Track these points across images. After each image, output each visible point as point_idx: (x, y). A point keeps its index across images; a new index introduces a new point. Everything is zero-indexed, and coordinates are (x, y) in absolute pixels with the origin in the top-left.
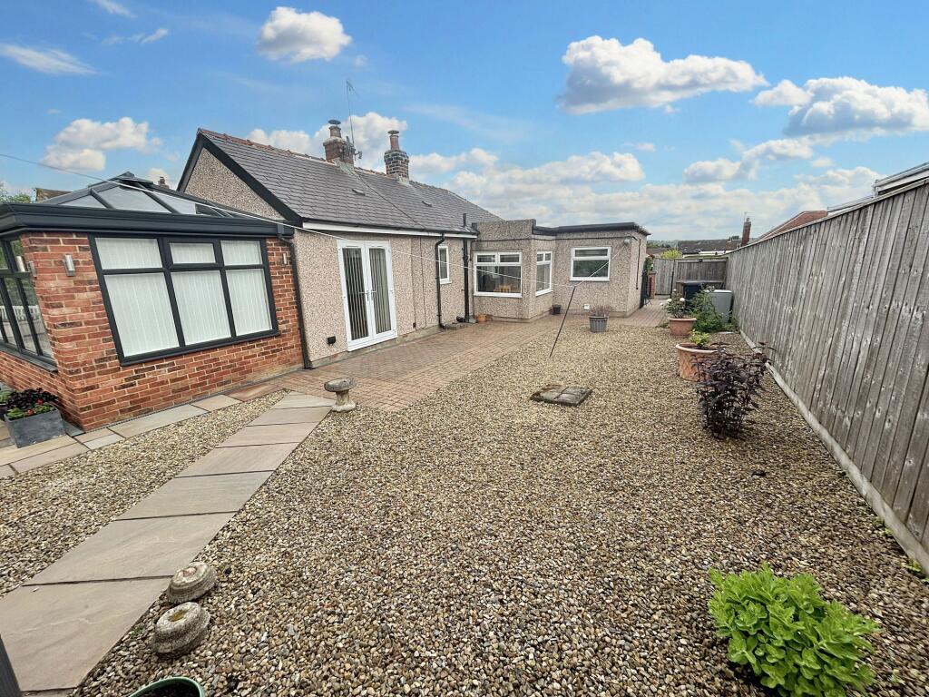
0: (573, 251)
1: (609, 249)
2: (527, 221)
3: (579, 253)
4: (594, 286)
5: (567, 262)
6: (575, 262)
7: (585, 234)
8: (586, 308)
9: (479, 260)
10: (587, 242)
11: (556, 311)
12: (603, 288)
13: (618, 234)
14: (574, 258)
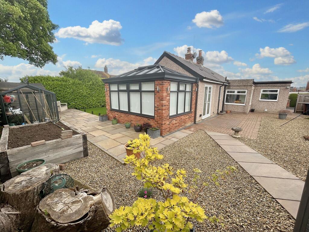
0: (262, 90)
1: (279, 90)
2: (251, 80)
3: (264, 91)
4: (270, 103)
5: (259, 94)
6: (262, 94)
7: (268, 84)
8: (265, 110)
9: (228, 92)
10: (269, 87)
11: (252, 111)
12: (274, 104)
13: (284, 85)
14: (262, 92)
